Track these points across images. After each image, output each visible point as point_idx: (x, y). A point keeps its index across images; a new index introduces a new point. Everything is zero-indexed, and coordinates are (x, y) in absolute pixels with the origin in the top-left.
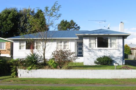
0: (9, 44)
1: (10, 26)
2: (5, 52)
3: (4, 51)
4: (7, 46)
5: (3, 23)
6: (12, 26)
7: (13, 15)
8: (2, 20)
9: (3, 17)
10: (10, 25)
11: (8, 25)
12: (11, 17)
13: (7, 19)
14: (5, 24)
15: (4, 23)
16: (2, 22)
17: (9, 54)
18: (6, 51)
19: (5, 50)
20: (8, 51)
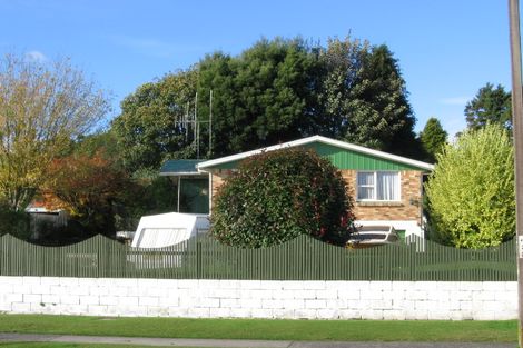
0: (414, 180)
1: (290, 109)
2: (402, 214)
3: (396, 209)
4: (407, 187)
5: (260, 97)
6: (298, 111)
7: (299, 67)
8: (257, 84)
9: (260, 74)
10: (289, 105)
11: (283, 106)
12: (292, 75)
13: (276, 83)
14: (272, 104)
15: (265, 96)
16: (255, 94)
17: (416, 222)
18: (406, 209)
19: (403, 206)
20: (413, 207)
